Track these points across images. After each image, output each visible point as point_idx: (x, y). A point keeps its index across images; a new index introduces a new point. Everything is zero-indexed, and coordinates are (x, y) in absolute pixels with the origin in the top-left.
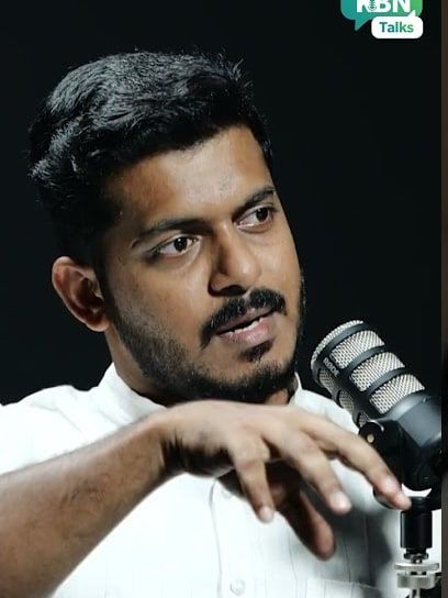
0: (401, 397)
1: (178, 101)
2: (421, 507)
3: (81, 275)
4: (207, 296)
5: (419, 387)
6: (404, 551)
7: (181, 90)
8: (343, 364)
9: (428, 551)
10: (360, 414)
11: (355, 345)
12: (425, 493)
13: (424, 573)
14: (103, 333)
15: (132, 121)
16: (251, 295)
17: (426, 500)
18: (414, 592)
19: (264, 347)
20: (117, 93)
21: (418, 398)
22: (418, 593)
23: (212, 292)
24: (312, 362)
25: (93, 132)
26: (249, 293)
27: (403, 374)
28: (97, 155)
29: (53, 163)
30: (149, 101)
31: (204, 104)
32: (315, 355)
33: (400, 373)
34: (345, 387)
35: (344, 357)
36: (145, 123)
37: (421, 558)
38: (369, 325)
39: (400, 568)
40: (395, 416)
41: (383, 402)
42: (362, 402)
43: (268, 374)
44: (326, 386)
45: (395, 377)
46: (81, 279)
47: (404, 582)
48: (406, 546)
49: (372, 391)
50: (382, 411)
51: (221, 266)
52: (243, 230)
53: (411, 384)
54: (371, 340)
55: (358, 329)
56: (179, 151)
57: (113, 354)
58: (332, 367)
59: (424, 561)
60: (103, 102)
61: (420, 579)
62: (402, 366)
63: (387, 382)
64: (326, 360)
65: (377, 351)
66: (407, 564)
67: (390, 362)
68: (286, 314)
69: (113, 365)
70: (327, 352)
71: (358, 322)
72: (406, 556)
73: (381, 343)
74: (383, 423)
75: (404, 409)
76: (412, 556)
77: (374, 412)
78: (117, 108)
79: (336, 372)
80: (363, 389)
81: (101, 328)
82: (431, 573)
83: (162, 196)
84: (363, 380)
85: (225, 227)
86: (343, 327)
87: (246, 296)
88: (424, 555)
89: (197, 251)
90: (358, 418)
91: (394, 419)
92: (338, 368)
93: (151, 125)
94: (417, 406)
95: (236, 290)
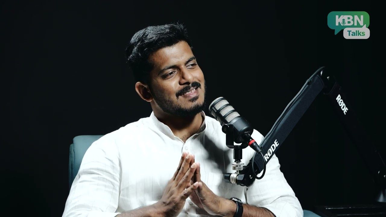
0: (234, 118)
1: (167, 33)
2: (239, 148)
3: (144, 86)
4: (179, 85)
5: (239, 115)
6: (235, 160)
7: (168, 30)
8: (218, 109)
9: (241, 160)
10: (222, 123)
11: (221, 104)
12: (240, 144)
13: (240, 166)
14: (150, 102)
15: (155, 39)
16: (192, 84)
17: (240, 146)
18: (237, 171)
19: (196, 99)
20: (150, 33)
21: (238, 118)
22: (238, 171)
23: (180, 84)
24: (209, 108)
25: (145, 43)
26: (191, 84)
27: (234, 112)
28: (146, 50)
29: (134, 55)
30: (159, 34)
31: (175, 33)
32: (210, 106)
33: (233, 111)
34: (218, 115)
35: (218, 107)
36: (159, 39)
37: (239, 162)
38: (225, 98)
39: (233, 165)
40: (232, 123)
41: (229, 119)
42: (223, 120)
43: (198, 106)
44: (213, 115)
45: (232, 112)
46: (144, 88)
47: (234, 168)
48: (235, 159)
49: (225, 116)
50: (229, 122)
51: (183, 77)
52: (188, 68)
53: (236, 114)
54: (225, 102)
55: (222, 99)
56: (169, 47)
57: (153, 109)
58: (215, 110)
59: (240, 163)
60: (147, 35)
61: (238, 168)
62: (234, 109)
63: (230, 114)
64: (213, 108)
65: (227, 105)
66: (235, 163)
67: (231, 108)
68: (201, 88)
69: (153, 112)
70: (213, 105)
71: (222, 97)
72: (235, 161)
73: (228, 103)
74: (228, 125)
75: (234, 121)
76: (237, 161)
77: (226, 122)
78: (151, 36)
79: (216, 111)
80: (223, 116)
81: (150, 101)
82: (242, 166)
83: (165, 60)
84: (223, 113)
85: (183, 67)
86: (218, 99)
87: (190, 85)
88: (240, 161)
89: (176, 74)
90: (222, 124)
91: (232, 124)
92: (216, 110)
93: (161, 40)
94: (238, 120)
95: (188, 83)
